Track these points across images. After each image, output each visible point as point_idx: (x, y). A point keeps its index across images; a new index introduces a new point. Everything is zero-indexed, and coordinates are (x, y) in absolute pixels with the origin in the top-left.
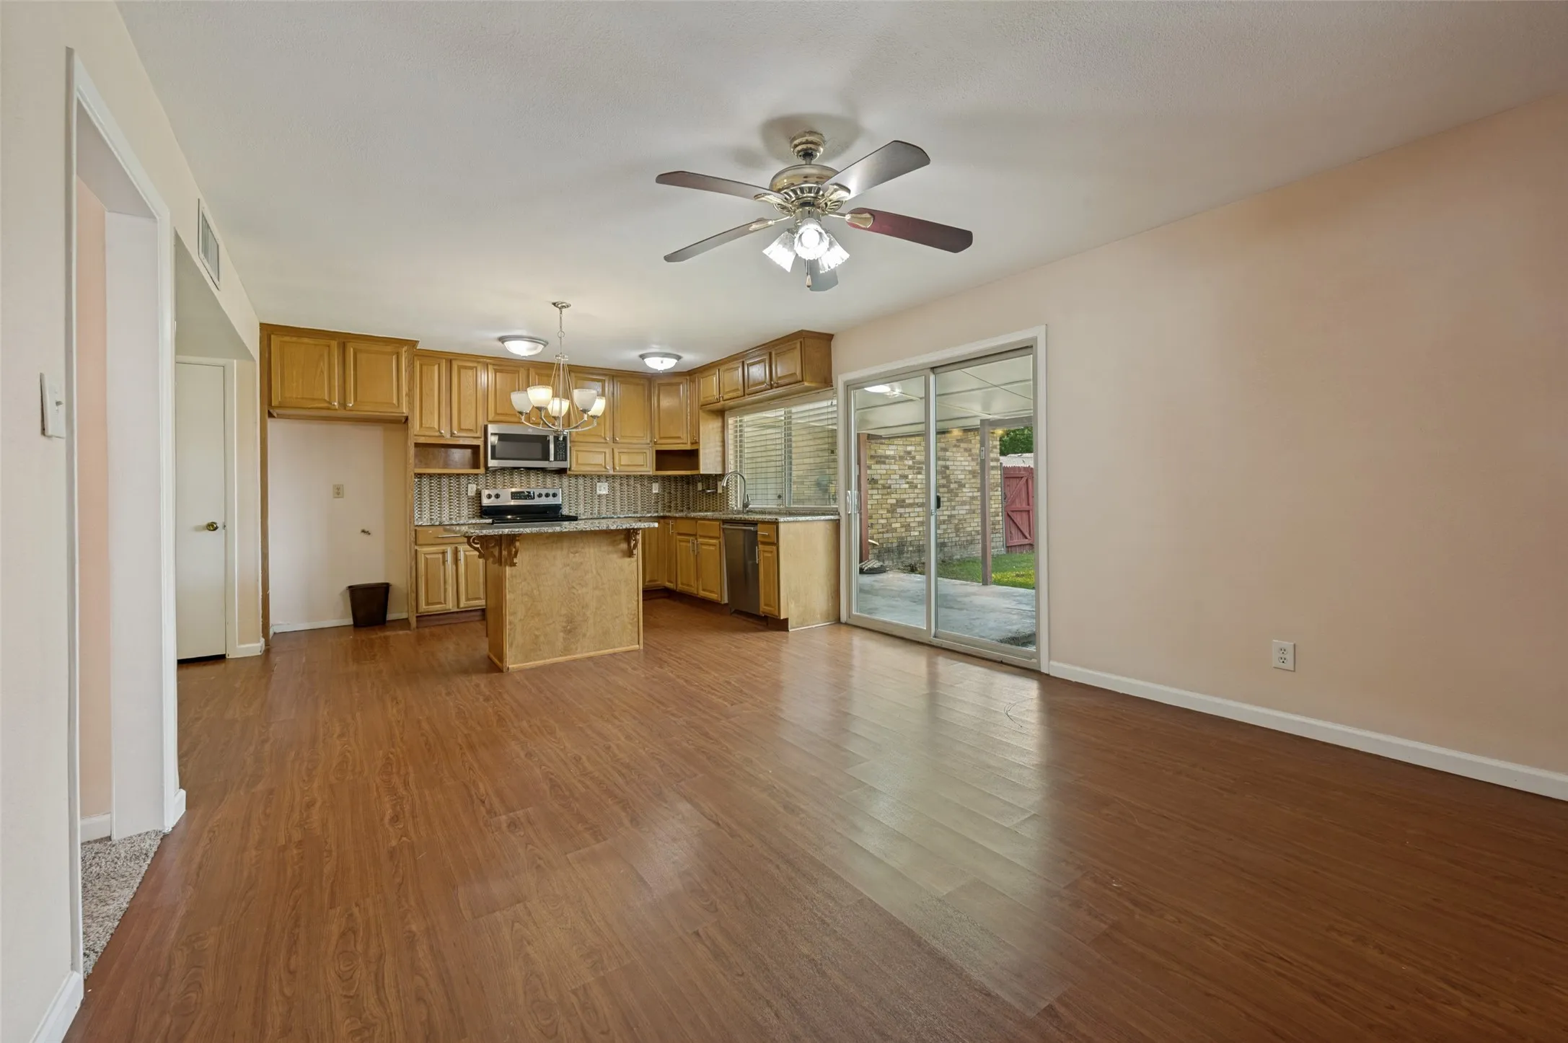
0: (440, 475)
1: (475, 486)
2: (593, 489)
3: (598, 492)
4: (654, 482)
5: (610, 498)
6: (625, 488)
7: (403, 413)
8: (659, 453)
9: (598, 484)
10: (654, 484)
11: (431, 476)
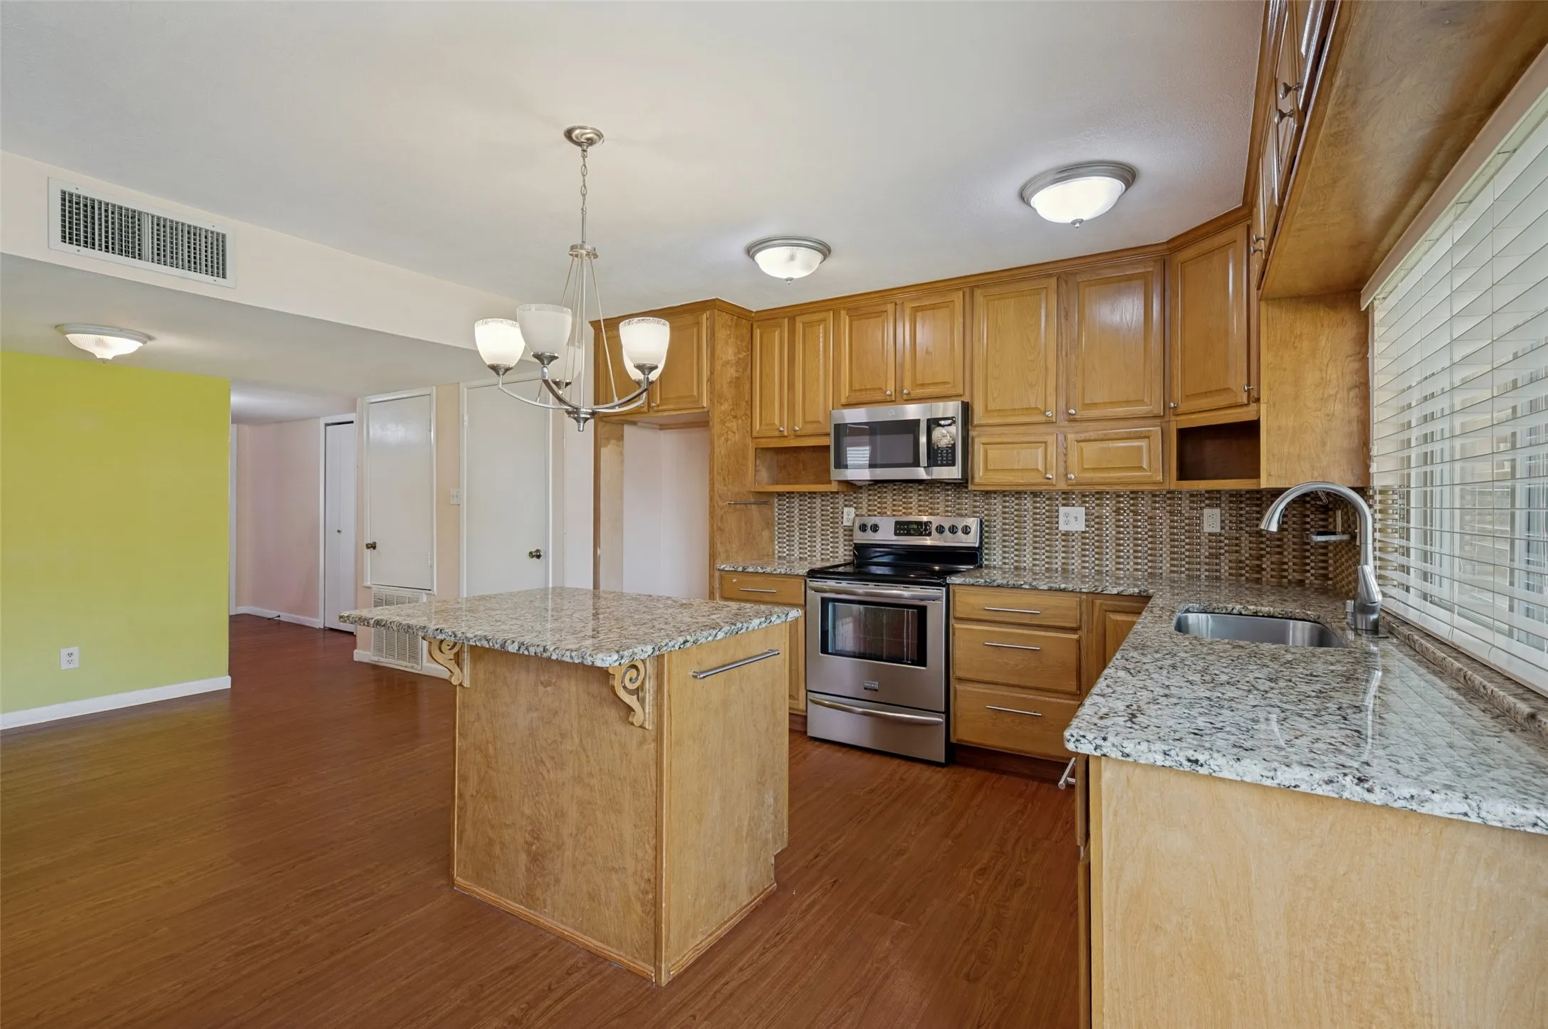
0: (812, 494)
1: (853, 510)
2: (1053, 518)
3: (1063, 527)
4: (1208, 505)
5: (1093, 537)
6: (1127, 518)
7: (703, 407)
8: (1184, 434)
9: (1062, 510)
10: (1207, 511)
11: (802, 494)
